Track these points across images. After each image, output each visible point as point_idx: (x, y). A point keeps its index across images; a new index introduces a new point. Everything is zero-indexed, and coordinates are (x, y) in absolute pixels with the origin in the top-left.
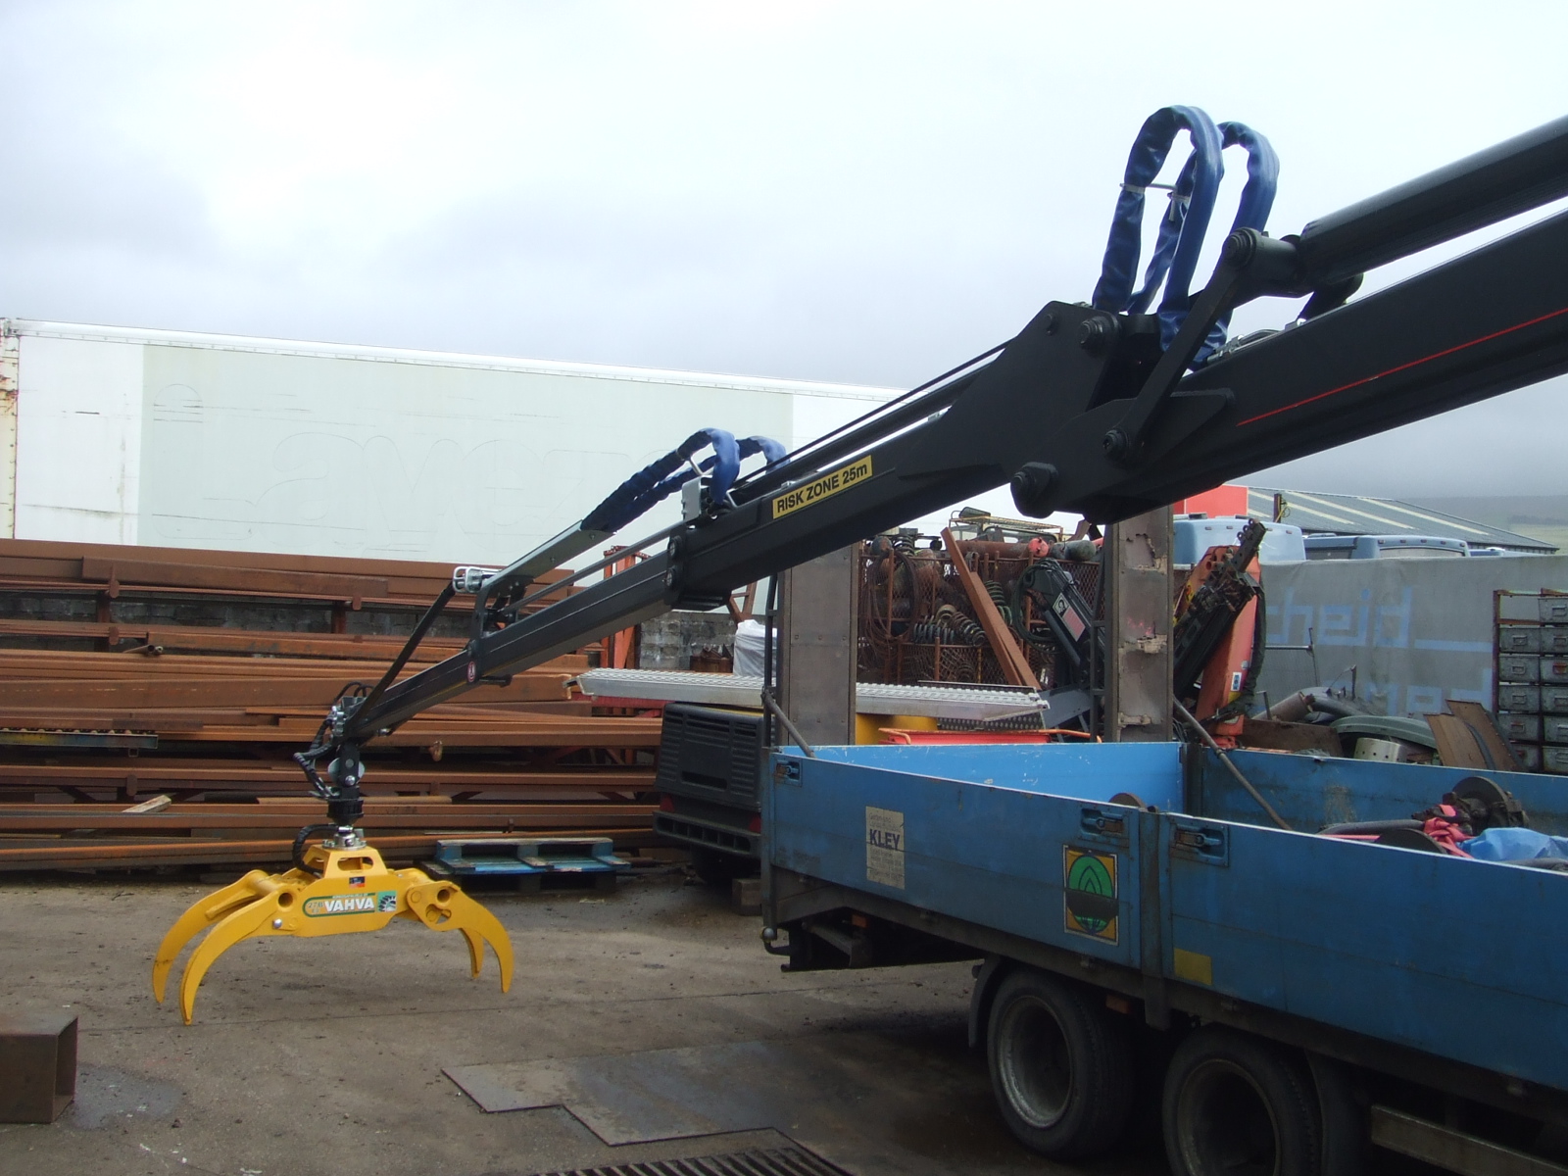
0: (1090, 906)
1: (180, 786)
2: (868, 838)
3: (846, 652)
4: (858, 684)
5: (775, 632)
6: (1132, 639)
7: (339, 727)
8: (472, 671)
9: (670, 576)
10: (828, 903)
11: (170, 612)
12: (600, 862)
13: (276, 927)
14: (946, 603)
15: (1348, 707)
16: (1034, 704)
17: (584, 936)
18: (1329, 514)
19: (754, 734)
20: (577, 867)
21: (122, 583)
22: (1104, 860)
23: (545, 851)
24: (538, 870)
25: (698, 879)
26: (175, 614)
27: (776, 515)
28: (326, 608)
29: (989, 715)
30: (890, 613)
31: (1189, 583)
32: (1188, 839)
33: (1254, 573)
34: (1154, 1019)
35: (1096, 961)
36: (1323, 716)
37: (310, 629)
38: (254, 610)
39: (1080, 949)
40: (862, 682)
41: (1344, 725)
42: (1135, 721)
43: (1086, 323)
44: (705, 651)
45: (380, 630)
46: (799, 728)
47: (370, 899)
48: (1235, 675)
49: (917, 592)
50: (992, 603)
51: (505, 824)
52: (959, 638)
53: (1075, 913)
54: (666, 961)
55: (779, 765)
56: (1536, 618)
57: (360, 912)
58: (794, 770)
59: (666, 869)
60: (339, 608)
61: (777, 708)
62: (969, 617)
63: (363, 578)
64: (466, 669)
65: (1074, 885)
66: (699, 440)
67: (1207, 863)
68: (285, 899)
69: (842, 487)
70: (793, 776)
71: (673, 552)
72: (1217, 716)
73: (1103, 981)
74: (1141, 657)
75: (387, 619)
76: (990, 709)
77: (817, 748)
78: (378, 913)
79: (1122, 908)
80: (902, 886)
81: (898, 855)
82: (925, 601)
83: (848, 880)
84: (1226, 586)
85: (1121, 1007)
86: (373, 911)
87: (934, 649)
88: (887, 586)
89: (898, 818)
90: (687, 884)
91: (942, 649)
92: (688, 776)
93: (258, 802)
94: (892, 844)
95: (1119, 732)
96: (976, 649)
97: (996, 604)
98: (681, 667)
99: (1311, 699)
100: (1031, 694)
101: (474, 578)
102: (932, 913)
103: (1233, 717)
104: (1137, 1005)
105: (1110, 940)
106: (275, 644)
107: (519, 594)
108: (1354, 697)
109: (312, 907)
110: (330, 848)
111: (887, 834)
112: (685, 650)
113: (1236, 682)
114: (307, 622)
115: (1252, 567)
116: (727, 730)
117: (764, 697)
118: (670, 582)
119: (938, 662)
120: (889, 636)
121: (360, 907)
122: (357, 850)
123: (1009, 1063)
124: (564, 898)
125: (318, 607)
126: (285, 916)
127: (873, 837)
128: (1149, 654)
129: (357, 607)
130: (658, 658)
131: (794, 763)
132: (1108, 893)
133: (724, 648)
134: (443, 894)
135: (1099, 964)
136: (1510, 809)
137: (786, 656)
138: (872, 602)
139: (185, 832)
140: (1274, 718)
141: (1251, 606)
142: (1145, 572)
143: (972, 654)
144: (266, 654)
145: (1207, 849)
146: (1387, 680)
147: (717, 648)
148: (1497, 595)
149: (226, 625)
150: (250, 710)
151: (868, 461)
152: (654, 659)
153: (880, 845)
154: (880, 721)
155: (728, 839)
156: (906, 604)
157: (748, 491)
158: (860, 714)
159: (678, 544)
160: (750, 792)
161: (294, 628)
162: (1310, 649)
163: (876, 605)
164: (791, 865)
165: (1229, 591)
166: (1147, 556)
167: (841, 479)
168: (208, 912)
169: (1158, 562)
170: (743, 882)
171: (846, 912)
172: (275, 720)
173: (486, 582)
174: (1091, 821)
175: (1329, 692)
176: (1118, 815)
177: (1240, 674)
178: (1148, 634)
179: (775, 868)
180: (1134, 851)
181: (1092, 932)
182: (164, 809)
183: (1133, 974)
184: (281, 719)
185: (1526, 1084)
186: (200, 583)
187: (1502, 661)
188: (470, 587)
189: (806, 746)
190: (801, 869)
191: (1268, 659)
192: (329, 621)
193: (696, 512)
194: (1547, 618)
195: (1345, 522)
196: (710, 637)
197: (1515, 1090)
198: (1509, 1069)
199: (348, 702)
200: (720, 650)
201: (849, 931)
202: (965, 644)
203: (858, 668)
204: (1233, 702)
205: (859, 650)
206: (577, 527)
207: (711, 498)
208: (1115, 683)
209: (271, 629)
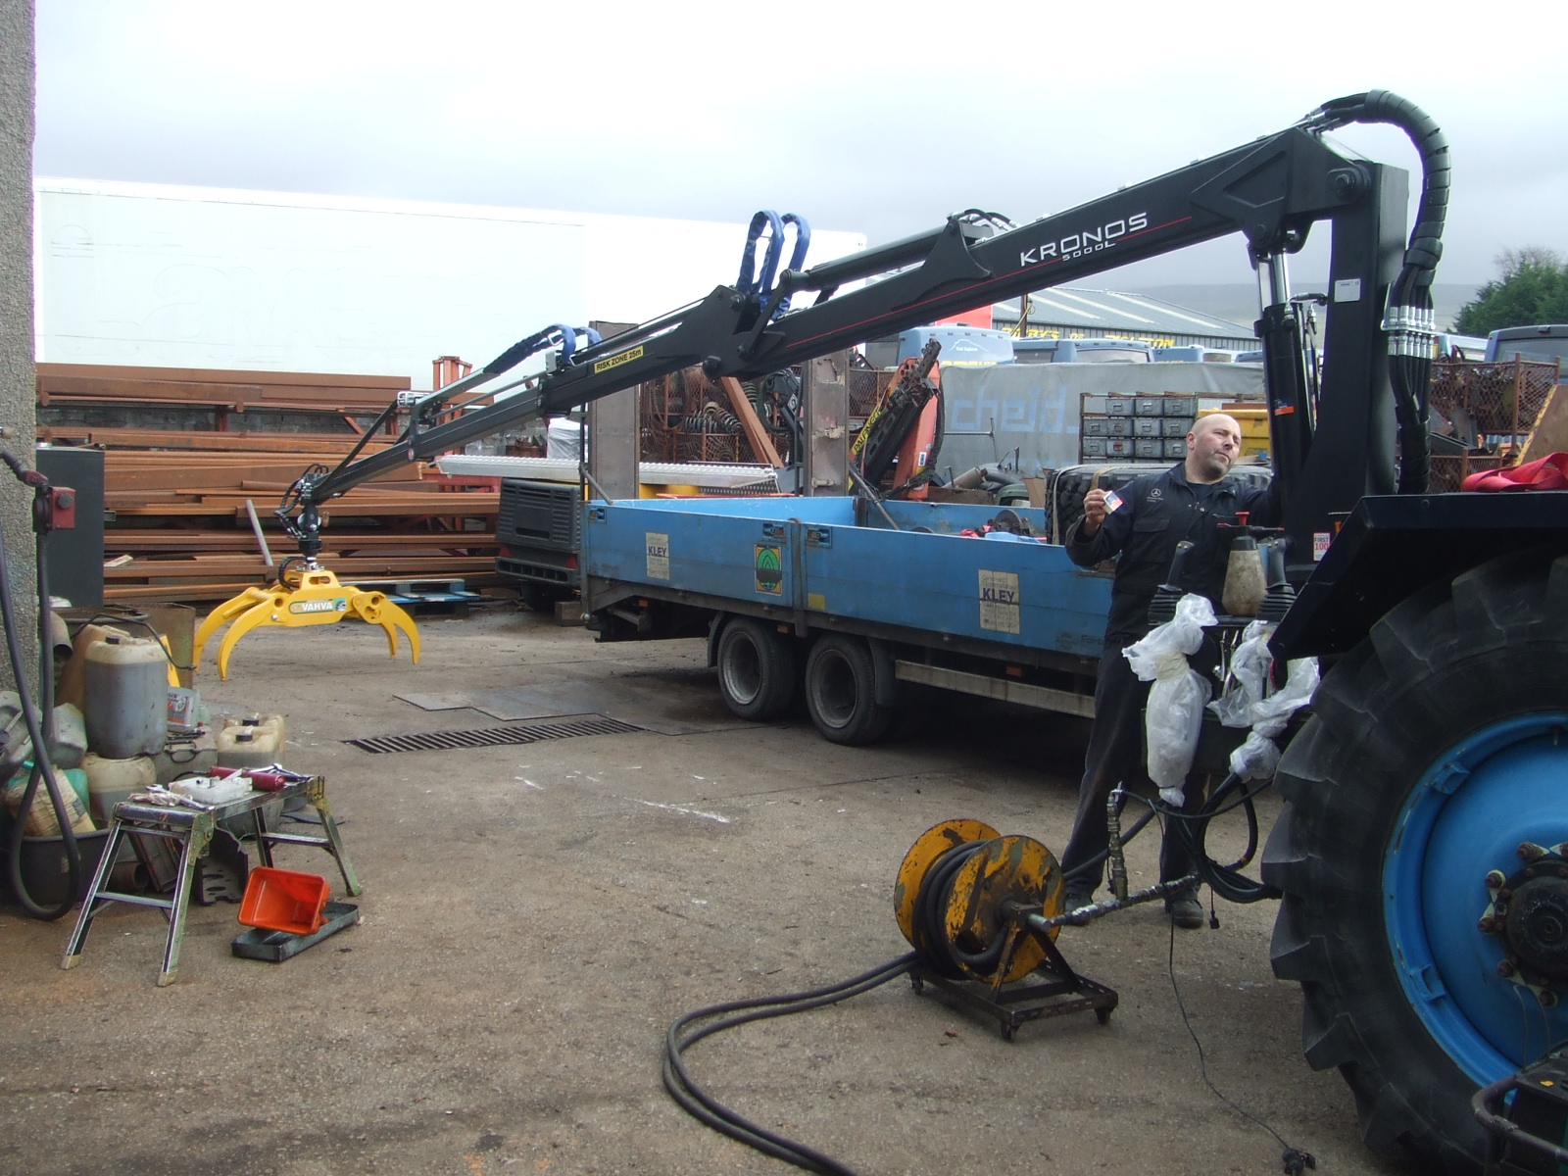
0: (768, 577)
1: (135, 548)
2: (648, 552)
3: (632, 440)
4: (641, 463)
5: (586, 427)
6: (821, 429)
7: (308, 493)
8: (411, 454)
9: (539, 401)
10: (625, 594)
11: (81, 417)
12: (456, 595)
13: (274, 620)
14: (711, 400)
15: (1011, 477)
16: (767, 475)
17: (455, 638)
18: (1078, 309)
19: (568, 499)
20: (441, 598)
21: (51, 394)
22: (775, 551)
23: (415, 588)
24: (412, 601)
25: (527, 607)
26: (85, 418)
27: (596, 372)
28: (209, 411)
29: (734, 484)
30: (667, 409)
31: (890, 386)
32: (814, 535)
33: (935, 378)
34: (800, 633)
35: (772, 606)
36: (995, 485)
37: (196, 428)
38: (149, 414)
39: (763, 601)
40: (645, 462)
41: (1008, 491)
42: (824, 483)
43: (732, 298)
44: (518, 441)
45: (253, 428)
46: (604, 489)
47: (329, 603)
48: (921, 454)
49: (687, 392)
50: (747, 400)
51: (385, 570)
52: (721, 428)
53: (761, 581)
54: (516, 649)
55: (591, 511)
56: (1104, 412)
57: (324, 611)
58: (601, 514)
59: (502, 602)
60: (221, 411)
61: (589, 475)
62: (729, 412)
63: (242, 386)
64: (407, 453)
65: (760, 566)
66: (553, 329)
67: (822, 547)
68: (278, 602)
69: (629, 360)
70: (600, 517)
71: (541, 388)
72: (908, 484)
73: (775, 617)
74: (827, 441)
75: (258, 420)
76: (736, 479)
77: (614, 501)
78: (335, 612)
79: (784, 576)
80: (668, 578)
81: (665, 560)
82: (695, 399)
83: (636, 579)
84: (912, 388)
85: (783, 630)
86: (331, 611)
87: (700, 437)
88: (664, 389)
89: (665, 538)
90: (519, 611)
91: (707, 437)
92: (520, 531)
93: (195, 559)
94: (662, 553)
95: (812, 490)
96: (734, 437)
97: (750, 401)
98: (498, 453)
99: (984, 473)
100: (767, 469)
101: (410, 399)
102: (685, 592)
103: (920, 485)
104: (792, 627)
105: (778, 594)
106: (189, 441)
107: (437, 409)
108: (1017, 470)
109: (295, 608)
110: (302, 571)
111: (659, 548)
112: (501, 441)
113: (922, 459)
114: (193, 422)
115: (934, 373)
116: (548, 497)
117: (580, 469)
118: (539, 404)
119: (704, 447)
120: (666, 427)
121: (324, 608)
122: (319, 573)
123: (729, 672)
124: (433, 619)
125: (202, 410)
126: (279, 613)
127: (650, 551)
128: (832, 439)
129: (240, 410)
130: (480, 447)
131: (601, 510)
132: (776, 568)
133: (534, 438)
134: (375, 600)
135: (773, 607)
136: (1022, 528)
137: (594, 443)
138: (653, 401)
139: (144, 581)
140: (957, 487)
141: (933, 402)
142: (829, 385)
143: (731, 441)
144: (161, 448)
145: (822, 539)
146: (1047, 458)
147: (527, 438)
148: (1082, 396)
149: (128, 426)
150: (179, 491)
151: (641, 348)
152: (477, 449)
153: (655, 555)
154: (657, 489)
155: (551, 573)
156: (679, 402)
157: (581, 357)
158: (642, 484)
159: (543, 383)
160: (567, 540)
161: (183, 428)
162: (991, 435)
163: (655, 402)
164: (600, 574)
165: (915, 392)
166: (831, 373)
167: (628, 356)
168: (224, 614)
169: (839, 377)
170: (563, 603)
171: (636, 599)
172: (198, 498)
173: (418, 401)
174: (769, 530)
175: (999, 467)
176: (781, 526)
177: (925, 454)
178: (832, 426)
179: (590, 577)
180: (789, 545)
181: (769, 591)
182: (129, 564)
183: (788, 610)
184: (203, 498)
185: (952, 636)
186: (111, 393)
187: (1085, 442)
188: (408, 404)
189: (608, 499)
190: (606, 575)
191: (946, 441)
192: (212, 422)
193: (554, 368)
194: (1111, 413)
195: (1092, 316)
196: (521, 430)
197: (946, 639)
198: (944, 630)
199: (311, 477)
200: (530, 440)
201: (637, 611)
202: (726, 433)
203: (641, 452)
204: (919, 474)
205: (641, 438)
206: (481, 372)
207: (562, 360)
208: (810, 459)
209: (164, 428)
